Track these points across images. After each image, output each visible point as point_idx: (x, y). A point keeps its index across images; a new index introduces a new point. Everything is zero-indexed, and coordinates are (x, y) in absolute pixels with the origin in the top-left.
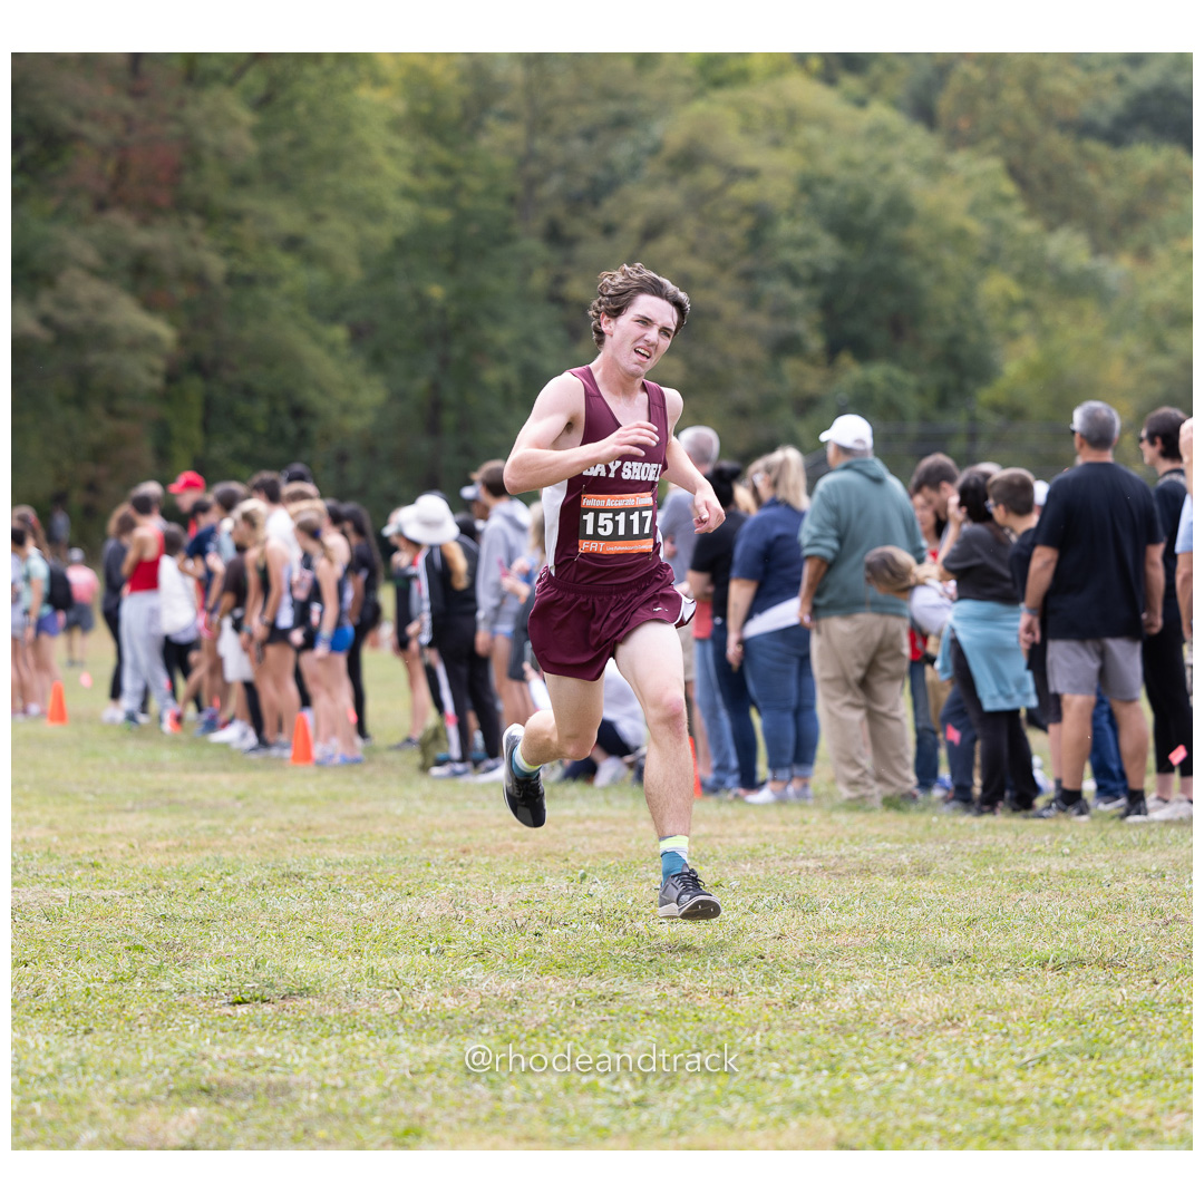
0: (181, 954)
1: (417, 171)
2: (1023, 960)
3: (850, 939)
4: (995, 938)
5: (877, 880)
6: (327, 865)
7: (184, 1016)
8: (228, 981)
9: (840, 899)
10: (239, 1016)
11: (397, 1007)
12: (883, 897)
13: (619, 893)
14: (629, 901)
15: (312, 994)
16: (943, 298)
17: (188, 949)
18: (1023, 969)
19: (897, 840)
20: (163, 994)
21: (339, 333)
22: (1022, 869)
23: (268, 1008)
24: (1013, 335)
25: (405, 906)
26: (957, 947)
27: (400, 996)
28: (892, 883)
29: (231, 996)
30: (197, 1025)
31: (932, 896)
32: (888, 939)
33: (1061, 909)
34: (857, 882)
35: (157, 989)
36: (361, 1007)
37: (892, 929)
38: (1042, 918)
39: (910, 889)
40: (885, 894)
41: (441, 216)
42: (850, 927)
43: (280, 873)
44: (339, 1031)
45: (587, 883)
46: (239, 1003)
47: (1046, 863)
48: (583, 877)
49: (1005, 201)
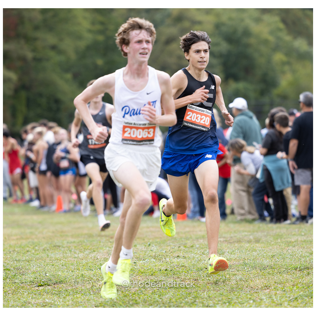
0: (21, 271)
1: (93, 23)
2: (289, 268)
3: (234, 262)
4: (281, 261)
5: (243, 244)
6: (68, 243)
7: (23, 290)
8: (37, 279)
9: (231, 250)
10: (40, 290)
11: (90, 286)
12: (245, 249)
13: (161, 249)
14: (164, 252)
15: (63, 283)
16: (261, 61)
17: (24, 269)
18: (289, 271)
19: (249, 231)
20: (16, 284)
21: (69, 76)
22: (289, 240)
23: (49, 287)
24: (283, 73)
25: (93, 255)
26: (268, 264)
27: (91, 283)
28: (247, 245)
29: (38, 284)
30: (27, 293)
31: (260, 249)
32: (247, 262)
33: (301, 252)
34: (236, 245)
35: (14, 282)
36: (79, 286)
37: (248, 259)
38: (295, 255)
39: (253, 247)
40: (245, 248)
41: (101, 38)
42: (234, 259)
43: (53, 245)
44: (72, 294)
45: (150, 247)
46: (40, 286)
47: (297, 238)
48: (149, 245)
49: (280, 30)
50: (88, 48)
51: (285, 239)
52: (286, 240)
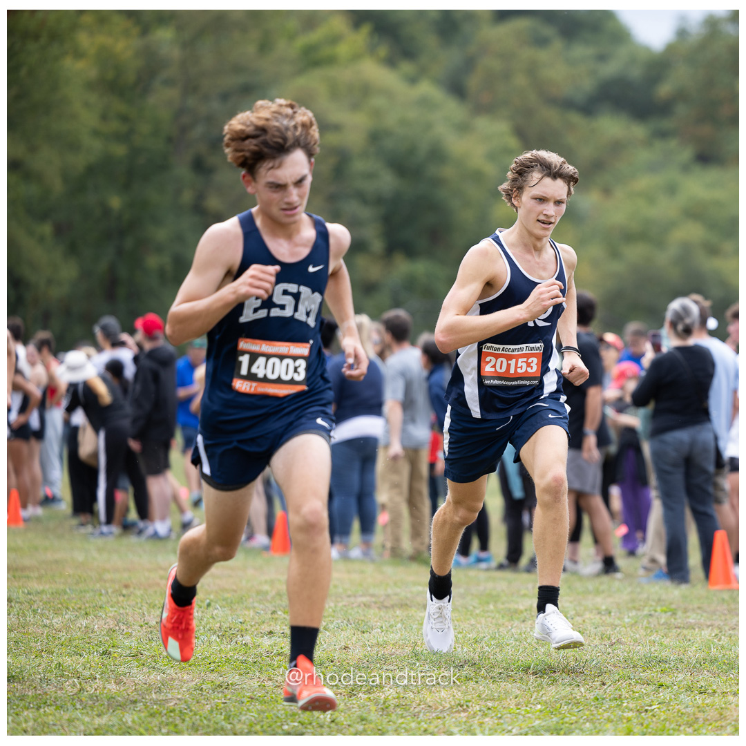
2: (513, 667)
3: (393, 651)
4: (494, 652)
6: (29, 593)
9: (387, 623)
11: (76, 690)
13: (234, 616)
15: (17, 680)
18: (512, 673)
21: (47, 229)
25: (84, 622)
26: (466, 658)
32: (420, 650)
36: (50, 689)
41: (120, 150)
42: (393, 642)
45: (211, 609)
47: (530, 603)
48: (209, 605)
49: (509, 152)
50: (91, 170)
51: (503, 604)
52: (507, 605)
